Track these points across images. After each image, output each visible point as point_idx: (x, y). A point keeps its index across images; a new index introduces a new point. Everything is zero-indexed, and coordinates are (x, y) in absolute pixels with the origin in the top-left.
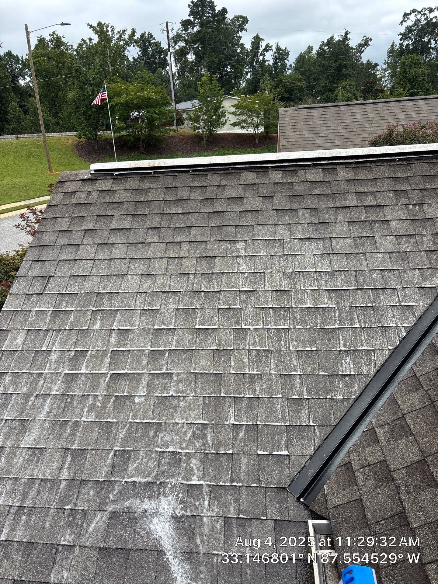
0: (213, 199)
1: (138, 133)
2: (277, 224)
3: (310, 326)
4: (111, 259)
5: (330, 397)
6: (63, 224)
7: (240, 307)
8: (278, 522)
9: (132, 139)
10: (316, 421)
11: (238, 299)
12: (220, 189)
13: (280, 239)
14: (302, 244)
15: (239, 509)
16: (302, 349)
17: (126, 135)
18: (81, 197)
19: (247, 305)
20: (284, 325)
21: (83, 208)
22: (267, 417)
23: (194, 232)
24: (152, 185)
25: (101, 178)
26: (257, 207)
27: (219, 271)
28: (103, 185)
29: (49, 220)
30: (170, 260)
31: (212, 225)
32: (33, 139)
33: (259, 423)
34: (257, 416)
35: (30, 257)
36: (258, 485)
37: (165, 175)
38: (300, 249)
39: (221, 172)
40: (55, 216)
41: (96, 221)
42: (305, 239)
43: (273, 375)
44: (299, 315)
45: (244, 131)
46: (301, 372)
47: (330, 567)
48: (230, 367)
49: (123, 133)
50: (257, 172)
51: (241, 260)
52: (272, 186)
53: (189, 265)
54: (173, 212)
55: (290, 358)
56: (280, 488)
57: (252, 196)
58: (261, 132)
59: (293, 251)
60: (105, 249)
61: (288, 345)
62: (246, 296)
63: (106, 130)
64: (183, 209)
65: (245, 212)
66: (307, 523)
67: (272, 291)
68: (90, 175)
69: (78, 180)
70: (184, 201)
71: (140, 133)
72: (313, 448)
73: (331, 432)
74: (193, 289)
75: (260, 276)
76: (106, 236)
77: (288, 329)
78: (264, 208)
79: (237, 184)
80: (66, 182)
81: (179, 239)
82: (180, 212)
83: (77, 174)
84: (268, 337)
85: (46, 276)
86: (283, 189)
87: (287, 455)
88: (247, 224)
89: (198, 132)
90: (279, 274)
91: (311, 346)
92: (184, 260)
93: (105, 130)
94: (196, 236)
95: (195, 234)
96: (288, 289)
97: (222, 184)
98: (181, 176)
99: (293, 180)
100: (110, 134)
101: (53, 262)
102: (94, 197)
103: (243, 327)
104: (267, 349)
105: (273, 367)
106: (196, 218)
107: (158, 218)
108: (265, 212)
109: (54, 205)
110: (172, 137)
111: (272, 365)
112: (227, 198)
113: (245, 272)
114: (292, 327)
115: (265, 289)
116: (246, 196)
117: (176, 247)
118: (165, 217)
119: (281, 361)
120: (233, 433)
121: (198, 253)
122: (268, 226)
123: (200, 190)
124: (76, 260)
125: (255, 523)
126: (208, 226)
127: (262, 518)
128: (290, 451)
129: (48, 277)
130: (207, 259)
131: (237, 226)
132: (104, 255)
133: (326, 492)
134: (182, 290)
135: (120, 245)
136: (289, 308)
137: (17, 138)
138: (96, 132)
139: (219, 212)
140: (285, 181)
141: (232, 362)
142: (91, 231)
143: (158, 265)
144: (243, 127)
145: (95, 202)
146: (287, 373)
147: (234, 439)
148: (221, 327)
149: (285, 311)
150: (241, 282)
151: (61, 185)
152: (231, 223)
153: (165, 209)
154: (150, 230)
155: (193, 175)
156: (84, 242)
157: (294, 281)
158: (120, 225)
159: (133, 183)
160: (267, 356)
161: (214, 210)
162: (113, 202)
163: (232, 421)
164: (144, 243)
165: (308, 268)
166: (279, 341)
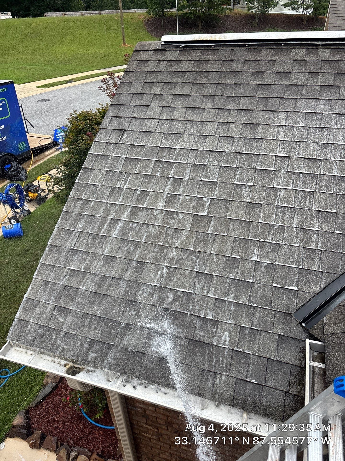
0: (264, 72)
1: (199, 11)
2: (319, 99)
3: (334, 191)
4: (172, 120)
5: (341, 251)
6: (137, 88)
7: (274, 170)
8: (281, 336)
9: (193, 17)
10: (325, 268)
11: (274, 162)
12: (271, 63)
13: (319, 113)
14: (339, 119)
15: (252, 322)
16: (323, 210)
17: (188, 13)
18: (152, 66)
19: (281, 168)
20: (311, 188)
21: (154, 75)
22: (285, 259)
23: (243, 101)
24: (212, 58)
25: (170, 49)
26: (303, 82)
27: (260, 137)
28: (172, 55)
29: (126, 84)
30: (219, 124)
31: (260, 96)
32: (112, 15)
33: (277, 263)
34: (276, 258)
35: (110, 113)
36: (270, 308)
37: (224, 48)
38: (336, 123)
39: (274, 47)
40: (131, 81)
41: (163, 86)
42: (342, 114)
43: (295, 228)
44: (325, 181)
45: (294, 12)
46: (318, 228)
47: (318, 375)
48: (259, 217)
49: (186, 11)
50: (307, 48)
51: (280, 129)
52: (319, 63)
53: (235, 130)
54: (227, 82)
55: (311, 216)
56: (287, 313)
57: (299, 71)
58: (310, 13)
59: (329, 125)
60: (168, 111)
61: (311, 206)
62: (281, 161)
63: (172, 8)
64: (236, 80)
65: (290, 86)
66: (305, 341)
67: (304, 158)
68: (161, 46)
69: (150, 50)
70: (237, 73)
71: (200, 11)
72: (318, 289)
73: (336, 279)
74: (236, 151)
75: (296, 145)
76: (170, 101)
77: (313, 192)
78: (309, 83)
79: (287, 59)
80: (141, 52)
81: (229, 107)
82: (233, 82)
83: (150, 45)
84: (295, 197)
85: (122, 130)
86: (330, 66)
87: (296, 290)
88: (291, 97)
89: (252, 12)
90: (313, 144)
91: (331, 209)
92: (232, 125)
93: (170, 8)
94: (245, 104)
95: (244, 103)
96: (319, 158)
97: (273, 59)
98: (237, 50)
99: (340, 59)
100: (175, 11)
101: (128, 119)
102: (163, 66)
103: (275, 186)
104: (293, 206)
105: (295, 222)
106: (246, 89)
107: (213, 88)
108: (309, 87)
109: (131, 71)
110: (228, 16)
111: (295, 220)
112: (276, 72)
113: (283, 140)
114: (317, 191)
115: (299, 156)
116: (293, 71)
117: (226, 113)
118: (219, 87)
119: (303, 217)
120: (255, 268)
121: (244, 120)
122: (310, 100)
123: (253, 64)
124: (145, 118)
125: (263, 334)
126: (255, 97)
127: (269, 331)
128: (299, 288)
129: (123, 131)
130: (251, 125)
131: (282, 98)
132: (166, 116)
133: (324, 322)
134: (226, 151)
135: (180, 108)
136: (317, 174)
137: (100, 13)
138: (163, 9)
139: (267, 84)
140: (332, 59)
141: (261, 213)
142: (159, 95)
143: (209, 129)
144: (293, 9)
145: (163, 70)
146: (307, 228)
147: (255, 272)
148: (256, 185)
149: (314, 177)
150: (278, 148)
151: (137, 53)
152: (277, 95)
153: (220, 79)
154: (206, 97)
155: (249, 49)
156: (152, 104)
157: (326, 151)
158: (182, 92)
159: (196, 54)
160: (292, 212)
161: (263, 83)
162: (178, 71)
163: (255, 258)
164: (200, 108)
165: (341, 141)
166: (305, 201)
